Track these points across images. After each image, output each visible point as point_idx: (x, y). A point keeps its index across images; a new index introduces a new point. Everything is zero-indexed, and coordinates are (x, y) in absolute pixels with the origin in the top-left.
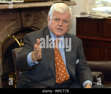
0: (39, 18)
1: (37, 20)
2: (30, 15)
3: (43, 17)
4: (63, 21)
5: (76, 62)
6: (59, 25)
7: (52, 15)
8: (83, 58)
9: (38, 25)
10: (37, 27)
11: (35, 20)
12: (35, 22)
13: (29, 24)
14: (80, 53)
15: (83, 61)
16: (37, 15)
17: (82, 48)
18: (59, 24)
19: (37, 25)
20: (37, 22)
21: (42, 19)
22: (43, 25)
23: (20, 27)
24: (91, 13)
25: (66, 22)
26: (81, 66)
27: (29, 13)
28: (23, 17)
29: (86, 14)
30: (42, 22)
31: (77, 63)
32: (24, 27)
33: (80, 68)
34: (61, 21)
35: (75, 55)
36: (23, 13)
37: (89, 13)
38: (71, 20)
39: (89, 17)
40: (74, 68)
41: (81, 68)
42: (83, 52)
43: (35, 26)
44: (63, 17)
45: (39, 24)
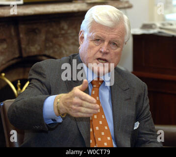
0: (56, 36)
1: (52, 42)
2: (37, 31)
3: (63, 35)
4: (110, 43)
5: (133, 127)
6: (101, 52)
7: (89, 29)
8: (148, 120)
9: (54, 52)
10: (52, 55)
11: (47, 40)
12: (47, 45)
13: (34, 50)
14: (141, 109)
15: (148, 126)
16: (51, 29)
17: (147, 99)
18: (101, 49)
19: (51, 51)
20: (51, 44)
21: (62, 39)
22: (64, 52)
23: (17, 56)
24: (163, 24)
25: (117, 45)
26: (143, 136)
27: (35, 27)
28: (21, 36)
29: (154, 26)
30: (63, 44)
31: (135, 128)
32: (25, 55)
33: (141, 139)
34: (106, 43)
35: (132, 113)
36: (22, 27)
37: (158, 25)
38: (126, 41)
39: (160, 32)
40: (129, 139)
41: (144, 139)
42: (149, 107)
43: (47, 53)
44: (110, 36)
45: (56, 50)
